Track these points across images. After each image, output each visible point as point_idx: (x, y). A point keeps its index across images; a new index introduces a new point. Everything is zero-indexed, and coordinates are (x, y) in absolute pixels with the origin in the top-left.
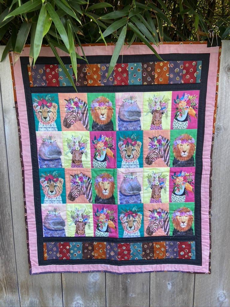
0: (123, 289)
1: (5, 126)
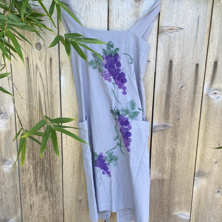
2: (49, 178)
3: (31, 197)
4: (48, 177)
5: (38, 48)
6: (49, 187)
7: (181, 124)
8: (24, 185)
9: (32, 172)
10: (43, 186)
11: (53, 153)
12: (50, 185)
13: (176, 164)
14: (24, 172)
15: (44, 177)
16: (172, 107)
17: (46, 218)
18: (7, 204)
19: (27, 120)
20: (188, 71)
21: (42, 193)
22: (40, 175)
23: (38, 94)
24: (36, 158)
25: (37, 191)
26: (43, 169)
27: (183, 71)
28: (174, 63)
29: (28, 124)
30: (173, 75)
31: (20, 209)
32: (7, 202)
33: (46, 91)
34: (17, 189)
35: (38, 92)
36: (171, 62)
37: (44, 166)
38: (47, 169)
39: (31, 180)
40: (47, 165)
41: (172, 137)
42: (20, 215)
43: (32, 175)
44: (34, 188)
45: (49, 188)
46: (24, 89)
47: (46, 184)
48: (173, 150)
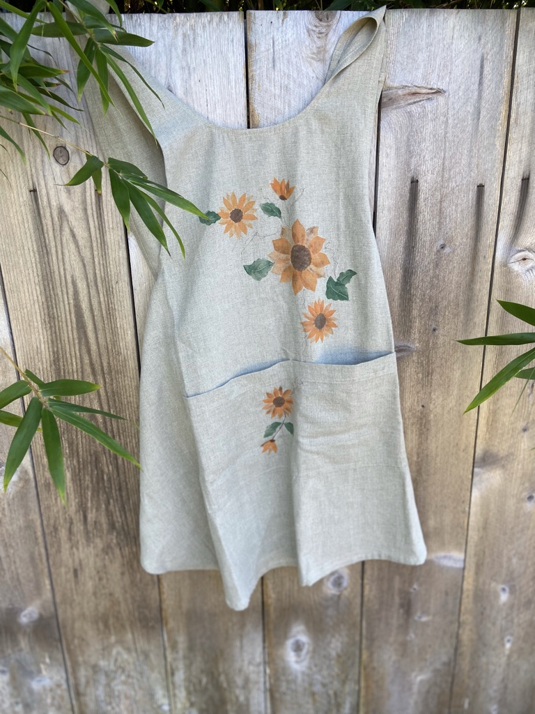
0: (402, 606)
1: (128, 237)
2: (117, 500)
3: (75, 550)
4: (115, 498)
5: (61, 161)
6: (118, 522)
7: (440, 341)
8: (52, 522)
9: (72, 489)
10: (103, 520)
11: (122, 437)
12: (121, 517)
13: (429, 441)
14: (49, 490)
15: (102, 497)
16: (418, 301)
17: (116, 595)
18: (12, 572)
19: (48, 356)
20: (457, 205)
21: (101, 537)
22: (92, 494)
23: (70, 285)
24: (78, 453)
25: (87, 532)
26: (100, 478)
27: (445, 204)
28: (424, 187)
29: (51, 366)
30: (420, 218)
31: (47, 582)
32: (13, 568)
33: (91, 276)
34: (35, 533)
35: (69, 280)
36: (414, 183)
37: (102, 472)
38: (109, 479)
39: (71, 509)
40: (108, 467)
41: (420, 375)
42: (47, 594)
43: (72, 497)
44: (78, 527)
45: (117, 525)
46: (31, 275)
47: (109, 514)
48: (421, 407)
